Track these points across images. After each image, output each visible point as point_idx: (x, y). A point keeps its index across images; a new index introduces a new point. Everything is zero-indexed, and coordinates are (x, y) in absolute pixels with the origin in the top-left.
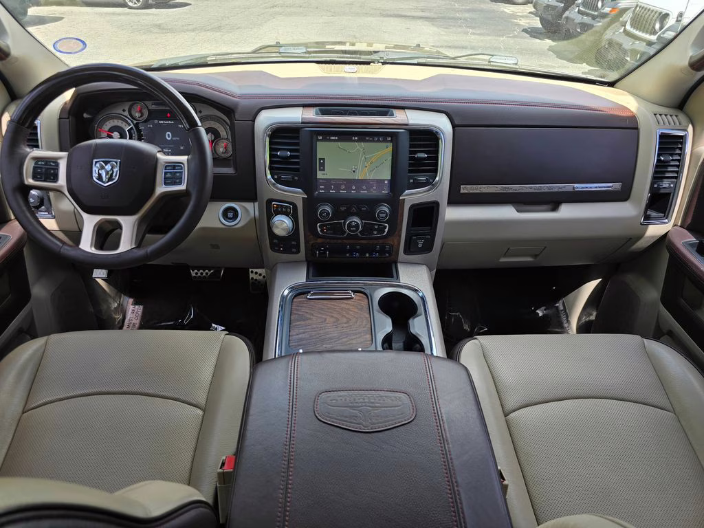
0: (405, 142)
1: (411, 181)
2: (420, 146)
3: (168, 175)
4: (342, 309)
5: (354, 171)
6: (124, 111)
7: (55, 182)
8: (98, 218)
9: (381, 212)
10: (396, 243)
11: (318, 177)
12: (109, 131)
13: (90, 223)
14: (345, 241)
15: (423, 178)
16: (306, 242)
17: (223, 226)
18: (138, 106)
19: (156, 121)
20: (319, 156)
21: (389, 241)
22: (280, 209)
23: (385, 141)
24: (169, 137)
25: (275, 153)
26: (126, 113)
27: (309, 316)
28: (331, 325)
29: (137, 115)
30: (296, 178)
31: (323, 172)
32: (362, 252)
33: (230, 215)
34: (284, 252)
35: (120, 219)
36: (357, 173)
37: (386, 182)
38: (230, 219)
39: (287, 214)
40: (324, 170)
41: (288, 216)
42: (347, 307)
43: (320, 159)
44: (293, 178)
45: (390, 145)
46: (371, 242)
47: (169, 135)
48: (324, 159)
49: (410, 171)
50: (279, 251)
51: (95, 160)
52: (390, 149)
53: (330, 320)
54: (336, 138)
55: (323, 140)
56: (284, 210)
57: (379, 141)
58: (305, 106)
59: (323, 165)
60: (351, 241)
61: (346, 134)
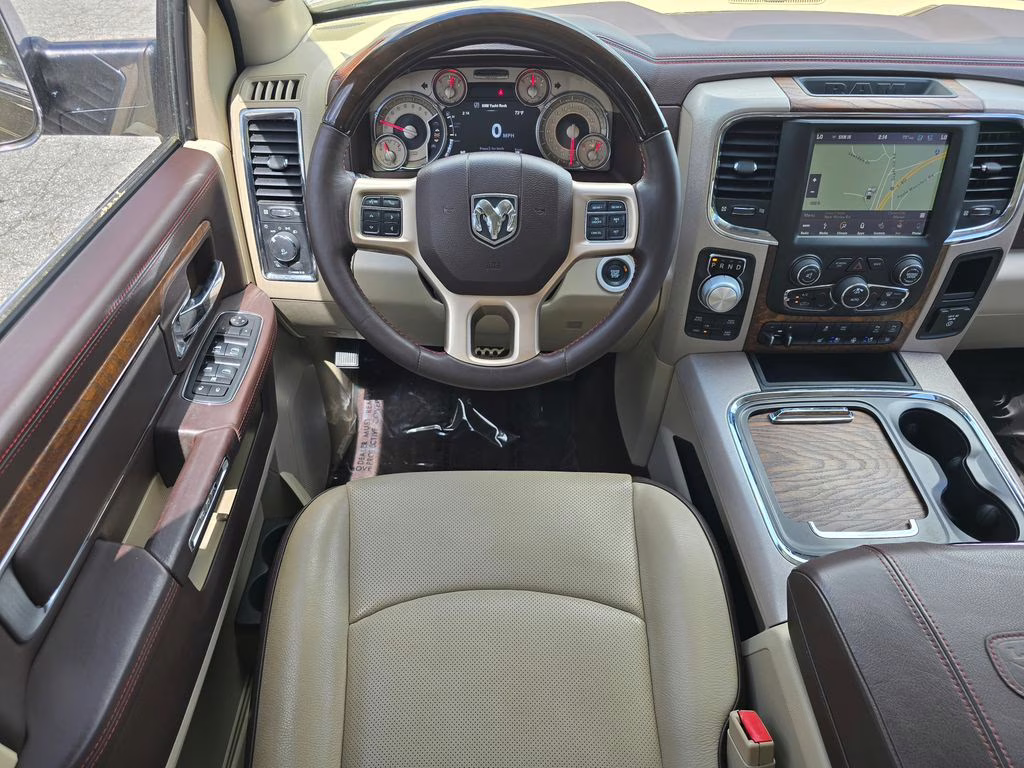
0: (970, 143)
1: (966, 213)
2: (991, 150)
3: (596, 221)
4: (841, 441)
5: (869, 197)
6: (425, 86)
7: (398, 236)
8: (473, 301)
9: (910, 270)
10: (910, 321)
11: (803, 209)
12: (395, 124)
13: (458, 310)
14: (824, 318)
15: (983, 208)
16: (754, 319)
17: (603, 293)
18: (447, 78)
19: (476, 105)
20: (813, 170)
21: (900, 318)
22: (722, 266)
23: (937, 141)
24: (497, 132)
25: (729, 166)
26: (429, 91)
27: (790, 456)
28: (837, 472)
29: (448, 93)
30: (762, 211)
31: (813, 199)
32: (846, 337)
33: (615, 273)
34: (711, 336)
35: (510, 303)
36: (873, 200)
37: (922, 215)
38: (615, 279)
39: (734, 274)
40: (815, 195)
41: (736, 278)
42: (849, 438)
43: (813, 176)
44: (756, 211)
45: (943, 149)
46: (869, 319)
47: (497, 129)
48: (818, 177)
49: (969, 196)
50: (700, 335)
51: (474, 196)
52: (942, 156)
53: (830, 464)
54: (850, 137)
55: (826, 141)
56: (730, 267)
57: (924, 142)
58: (775, 75)
59: (816, 186)
60: (834, 319)
61: (865, 131)
